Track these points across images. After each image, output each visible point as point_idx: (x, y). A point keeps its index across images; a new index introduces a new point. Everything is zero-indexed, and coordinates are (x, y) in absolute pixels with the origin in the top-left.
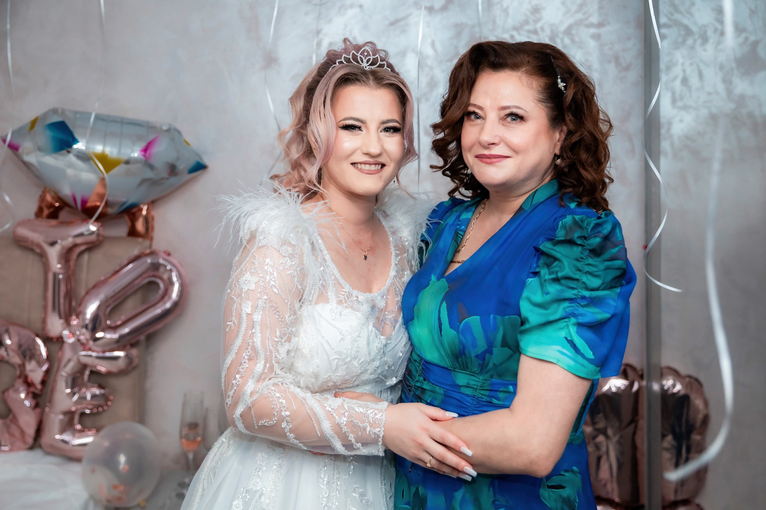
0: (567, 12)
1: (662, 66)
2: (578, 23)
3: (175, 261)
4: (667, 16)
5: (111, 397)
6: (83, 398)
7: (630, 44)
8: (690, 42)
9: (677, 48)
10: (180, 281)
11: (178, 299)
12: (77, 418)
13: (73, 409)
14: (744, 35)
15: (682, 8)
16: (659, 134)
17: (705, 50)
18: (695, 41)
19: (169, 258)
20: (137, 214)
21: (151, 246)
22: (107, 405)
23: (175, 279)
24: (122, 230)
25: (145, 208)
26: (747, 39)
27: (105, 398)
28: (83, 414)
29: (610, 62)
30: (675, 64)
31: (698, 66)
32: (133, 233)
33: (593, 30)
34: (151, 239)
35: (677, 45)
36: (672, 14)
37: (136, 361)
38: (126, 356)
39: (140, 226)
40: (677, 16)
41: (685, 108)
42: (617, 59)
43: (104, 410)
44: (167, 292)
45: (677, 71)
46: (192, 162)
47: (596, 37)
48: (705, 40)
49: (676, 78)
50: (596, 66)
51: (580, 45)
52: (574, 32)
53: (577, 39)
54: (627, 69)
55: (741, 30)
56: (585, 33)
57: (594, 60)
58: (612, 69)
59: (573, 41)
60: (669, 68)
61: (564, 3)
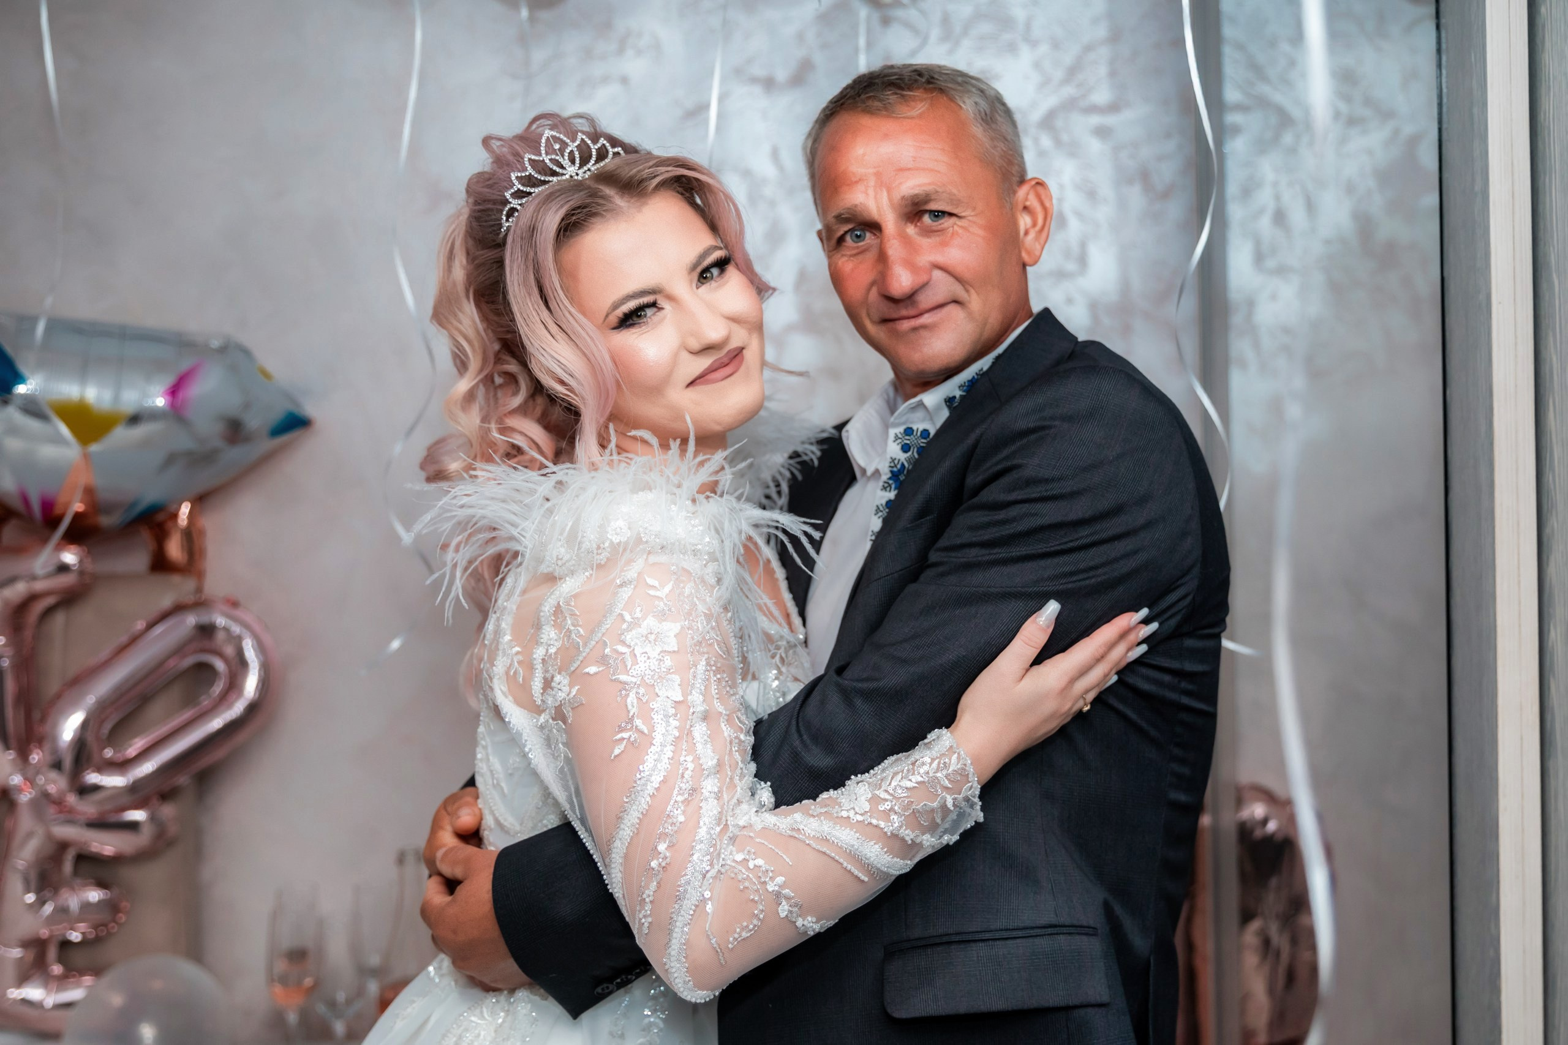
0: (1046, 82)
2: (1070, 105)
3: (248, 618)
4: (1243, 88)
5: (124, 904)
6: (62, 911)
7: (1170, 146)
8: (1287, 139)
9: (1263, 152)
10: (261, 657)
11: (257, 695)
12: (52, 953)
13: (44, 933)
14: (1391, 124)
15: (1271, 73)
16: (1229, 324)
17: (1317, 155)
18: (1301, 137)
19: (238, 613)
20: (170, 524)
21: (199, 590)
22: (114, 921)
23: (250, 653)
24: (138, 560)
25: (185, 509)
26: (1396, 131)
27: (112, 907)
28: (65, 945)
29: (1132, 182)
30: (1260, 184)
31: (1305, 187)
32: (161, 564)
33: (1095, 120)
34: (200, 575)
35: (1262, 146)
37: (173, 829)
38: (152, 818)
39: (174, 549)
40: (1264, 89)
41: (1281, 271)
42: (1144, 176)
43: (109, 934)
44: (234, 685)
45: (1264, 197)
46: (277, 413)
47: (1102, 132)
49: (1262, 210)
50: (1106, 190)
51: (1073, 150)
52: (1059, 123)
53: (1065, 137)
54: (1166, 195)
55: (1387, 115)
56: (1081, 125)
57: (1103, 178)
58: (1136, 196)
59: (1058, 142)
60: (1247, 192)
61: (1037, 65)
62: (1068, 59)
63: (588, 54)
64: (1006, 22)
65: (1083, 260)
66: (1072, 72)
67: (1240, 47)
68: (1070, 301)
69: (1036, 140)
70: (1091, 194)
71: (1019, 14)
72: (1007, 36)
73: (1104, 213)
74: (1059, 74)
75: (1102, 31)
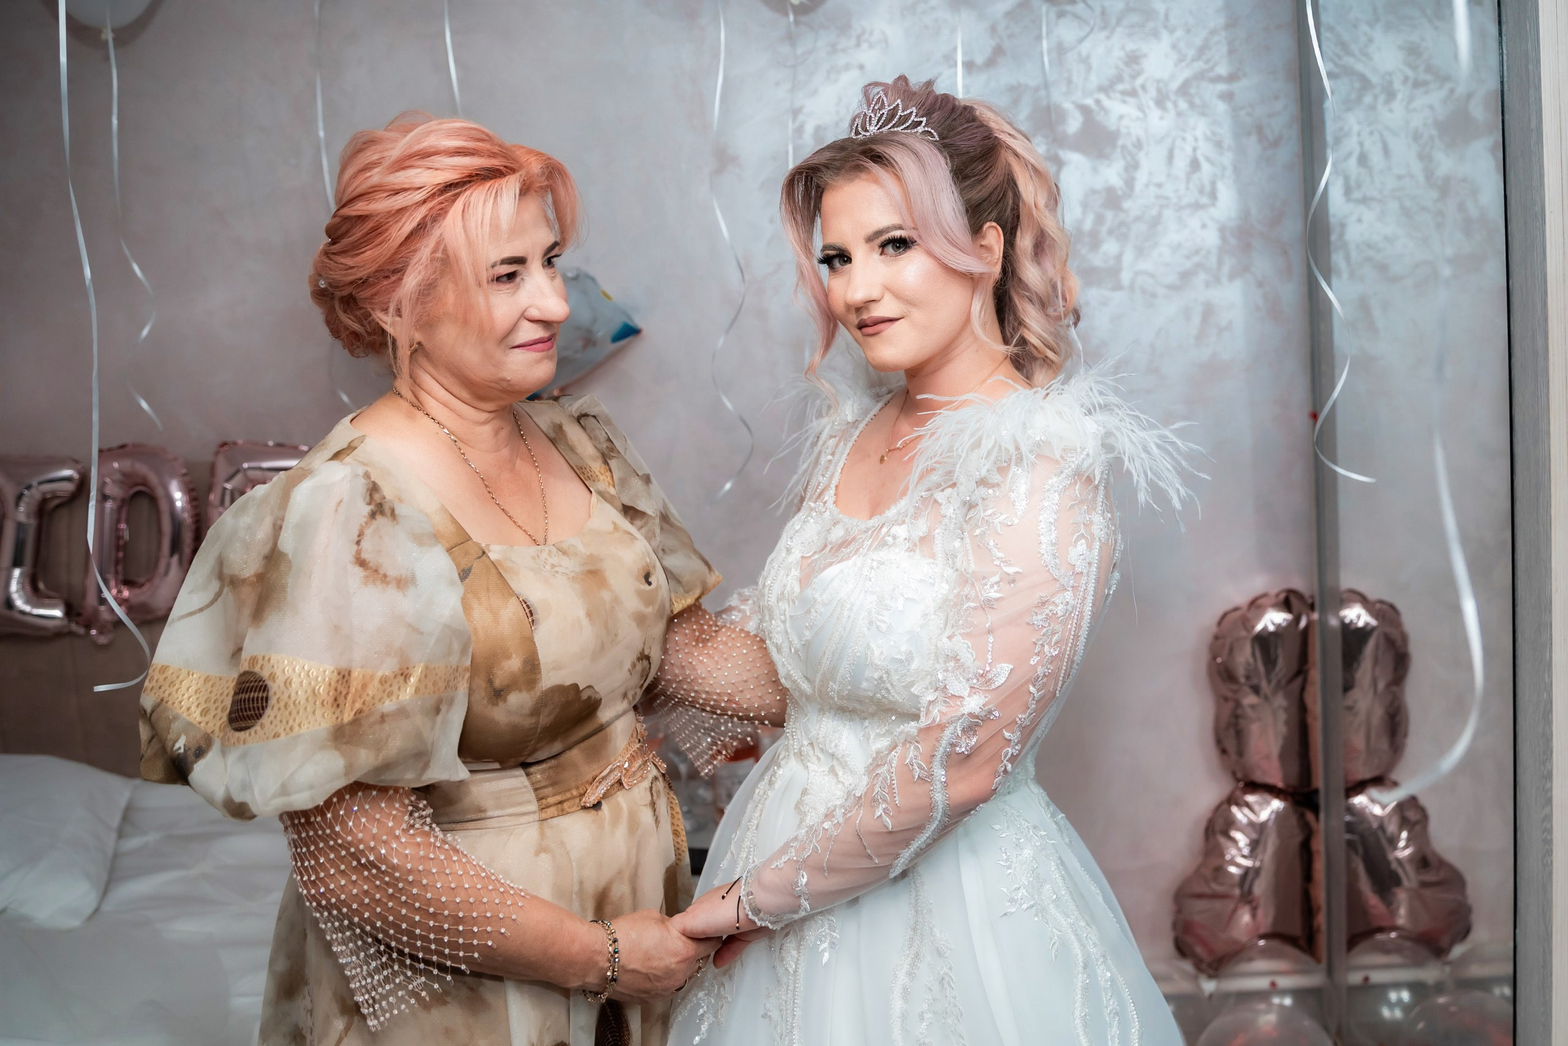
1: (1329, 138)
4: (1332, 61)
7: (1279, 105)
8: (1368, 99)
9: (1349, 109)
14: (1448, 86)
15: (1354, 48)
16: (1328, 242)
17: (1391, 111)
18: (1376, 97)
26: (1452, 91)
29: (1249, 134)
30: (1348, 134)
31: (1382, 136)
33: (1222, 87)
35: (1349, 105)
36: (1339, 57)
40: (1349, 61)
41: (1365, 201)
42: (1259, 129)
45: (1351, 144)
46: (616, 325)
47: (1228, 97)
48: (1391, 95)
49: (1350, 154)
50: (1228, 141)
51: (1203, 110)
52: (1193, 91)
53: (1197, 101)
54: (1276, 143)
55: (1444, 78)
56: (1210, 92)
57: (1225, 132)
58: (1253, 145)
59: (1192, 105)
60: (1338, 141)
61: (1174, 47)
62: (1198, 41)
63: (834, 49)
64: (1149, 14)
65: (1213, 196)
66: (1202, 50)
67: (1331, 29)
68: (1204, 226)
69: (1175, 104)
70: (1219, 145)
71: (1160, 7)
72: (1151, 24)
73: (1227, 159)
74: (1191, 53)
75: (1220, 21)
